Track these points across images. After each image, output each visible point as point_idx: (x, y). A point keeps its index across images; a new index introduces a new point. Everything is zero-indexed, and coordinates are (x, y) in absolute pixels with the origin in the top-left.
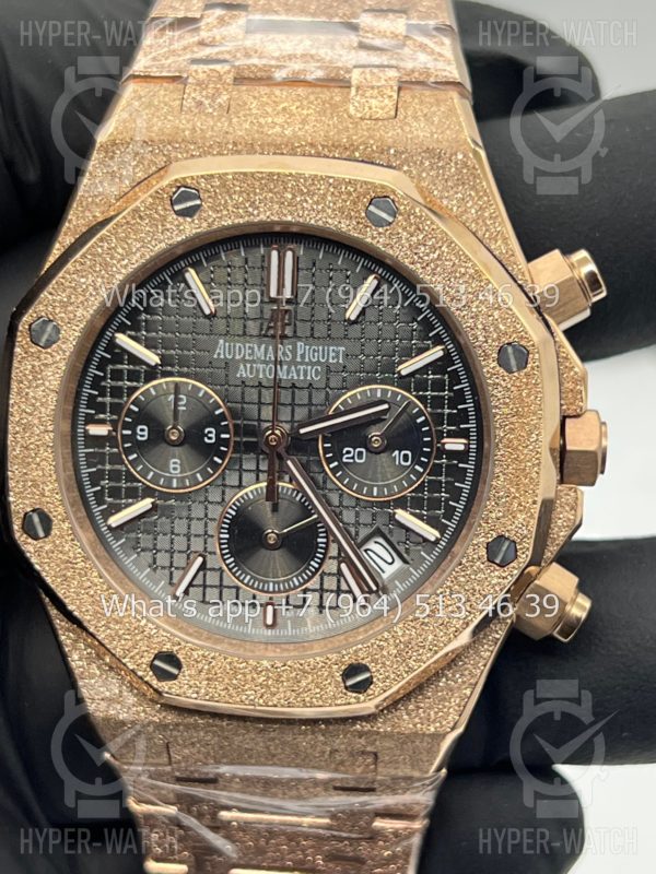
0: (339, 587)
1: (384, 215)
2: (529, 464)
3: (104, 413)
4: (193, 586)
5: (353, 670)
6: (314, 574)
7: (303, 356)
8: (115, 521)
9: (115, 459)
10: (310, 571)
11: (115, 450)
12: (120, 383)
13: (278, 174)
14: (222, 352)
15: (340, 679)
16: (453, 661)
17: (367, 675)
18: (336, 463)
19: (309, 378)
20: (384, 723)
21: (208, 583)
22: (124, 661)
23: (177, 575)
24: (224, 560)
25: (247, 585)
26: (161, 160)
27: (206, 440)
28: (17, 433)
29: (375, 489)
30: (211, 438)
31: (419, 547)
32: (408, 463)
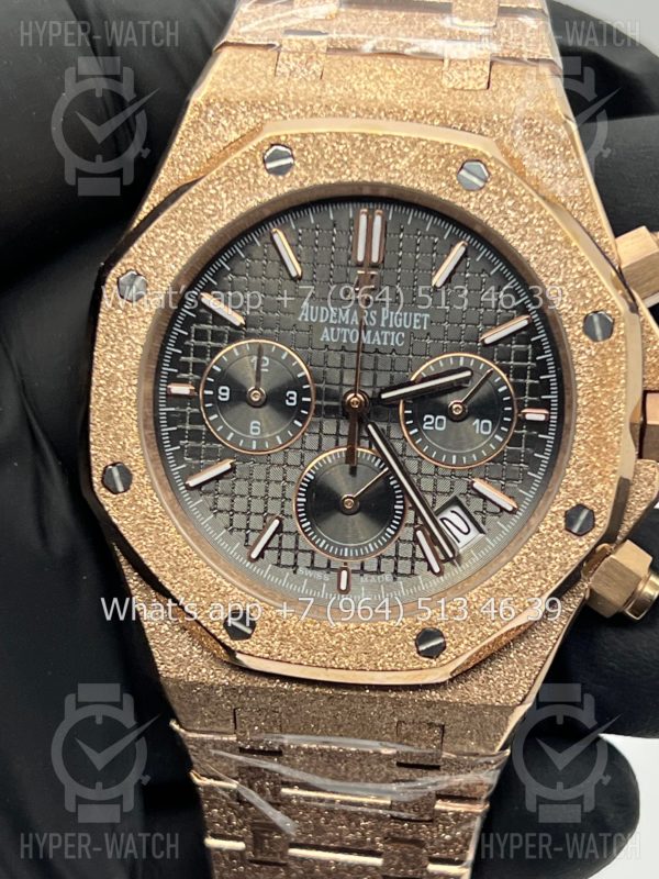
0: (414, 554)
1: (474, 180)
2: (610, 433)
3: (187, 372)
4: (268, 549)
5: (425, 635)
6: (390, 541)
7: (387, 322)
8: (193, 480)
9: (196, 419)
10: (386, 537)
11: (196, 410)
12: (204, 343)
13: (372, 135)
14: (306, 315)
15: (412, 643)
16: (525, 632)
17: (440, 641)
18: (416, 430)
19: (392, 344)
20: (453, 693)
21: (284, 546)
23: (253, 536)
24: (301, 524)
25: (322, 549)
27: (288, 403)
28: (101, 385)
29: (454, 457)
30: (292, 401)
31: (496, 518)
32: (489, 433)
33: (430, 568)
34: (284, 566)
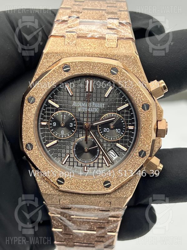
0: (102, 162)
1: (115, 72)
2: (149, 133)
3: (45, 119)
4: (67, 161)
5: (106, 182)
6: (96, 159)
7: (94, 106)
8: (48, 146)
9: (48, 131)
11: (48, 128)
12: (49, 112)
13: (89, 62)
14: (74, 105)
15: (103, 185)
16: (130, 180)
17: (109, 184)
18: (102, 132)
19: (95, 111)
20: (113, 195)
21: (70, 161)
22: (50, 180)
23: (63, 159)
24: (74, 155)
25: (80, 161)
26: (60, 58)
27: (70, 126)
28: (25, 124)
29: (111, 138)
30: (71, 126)
31: (122, 153)
32: (120, 132)
33: (106, 165)
34: (71, 166)
